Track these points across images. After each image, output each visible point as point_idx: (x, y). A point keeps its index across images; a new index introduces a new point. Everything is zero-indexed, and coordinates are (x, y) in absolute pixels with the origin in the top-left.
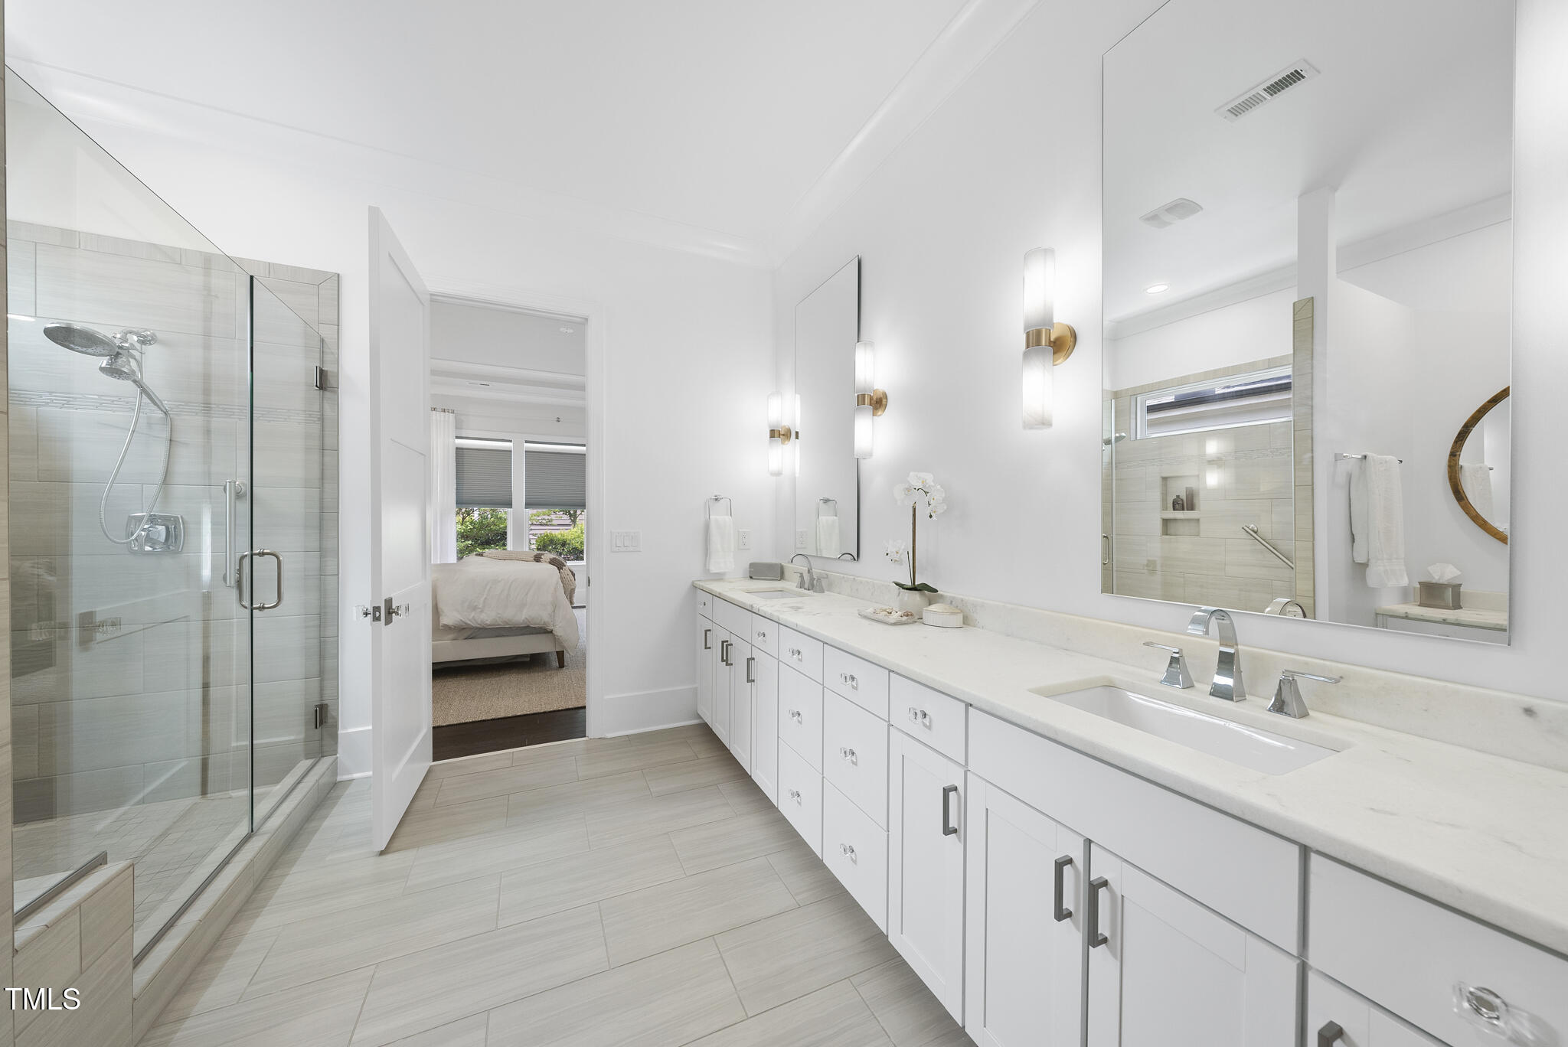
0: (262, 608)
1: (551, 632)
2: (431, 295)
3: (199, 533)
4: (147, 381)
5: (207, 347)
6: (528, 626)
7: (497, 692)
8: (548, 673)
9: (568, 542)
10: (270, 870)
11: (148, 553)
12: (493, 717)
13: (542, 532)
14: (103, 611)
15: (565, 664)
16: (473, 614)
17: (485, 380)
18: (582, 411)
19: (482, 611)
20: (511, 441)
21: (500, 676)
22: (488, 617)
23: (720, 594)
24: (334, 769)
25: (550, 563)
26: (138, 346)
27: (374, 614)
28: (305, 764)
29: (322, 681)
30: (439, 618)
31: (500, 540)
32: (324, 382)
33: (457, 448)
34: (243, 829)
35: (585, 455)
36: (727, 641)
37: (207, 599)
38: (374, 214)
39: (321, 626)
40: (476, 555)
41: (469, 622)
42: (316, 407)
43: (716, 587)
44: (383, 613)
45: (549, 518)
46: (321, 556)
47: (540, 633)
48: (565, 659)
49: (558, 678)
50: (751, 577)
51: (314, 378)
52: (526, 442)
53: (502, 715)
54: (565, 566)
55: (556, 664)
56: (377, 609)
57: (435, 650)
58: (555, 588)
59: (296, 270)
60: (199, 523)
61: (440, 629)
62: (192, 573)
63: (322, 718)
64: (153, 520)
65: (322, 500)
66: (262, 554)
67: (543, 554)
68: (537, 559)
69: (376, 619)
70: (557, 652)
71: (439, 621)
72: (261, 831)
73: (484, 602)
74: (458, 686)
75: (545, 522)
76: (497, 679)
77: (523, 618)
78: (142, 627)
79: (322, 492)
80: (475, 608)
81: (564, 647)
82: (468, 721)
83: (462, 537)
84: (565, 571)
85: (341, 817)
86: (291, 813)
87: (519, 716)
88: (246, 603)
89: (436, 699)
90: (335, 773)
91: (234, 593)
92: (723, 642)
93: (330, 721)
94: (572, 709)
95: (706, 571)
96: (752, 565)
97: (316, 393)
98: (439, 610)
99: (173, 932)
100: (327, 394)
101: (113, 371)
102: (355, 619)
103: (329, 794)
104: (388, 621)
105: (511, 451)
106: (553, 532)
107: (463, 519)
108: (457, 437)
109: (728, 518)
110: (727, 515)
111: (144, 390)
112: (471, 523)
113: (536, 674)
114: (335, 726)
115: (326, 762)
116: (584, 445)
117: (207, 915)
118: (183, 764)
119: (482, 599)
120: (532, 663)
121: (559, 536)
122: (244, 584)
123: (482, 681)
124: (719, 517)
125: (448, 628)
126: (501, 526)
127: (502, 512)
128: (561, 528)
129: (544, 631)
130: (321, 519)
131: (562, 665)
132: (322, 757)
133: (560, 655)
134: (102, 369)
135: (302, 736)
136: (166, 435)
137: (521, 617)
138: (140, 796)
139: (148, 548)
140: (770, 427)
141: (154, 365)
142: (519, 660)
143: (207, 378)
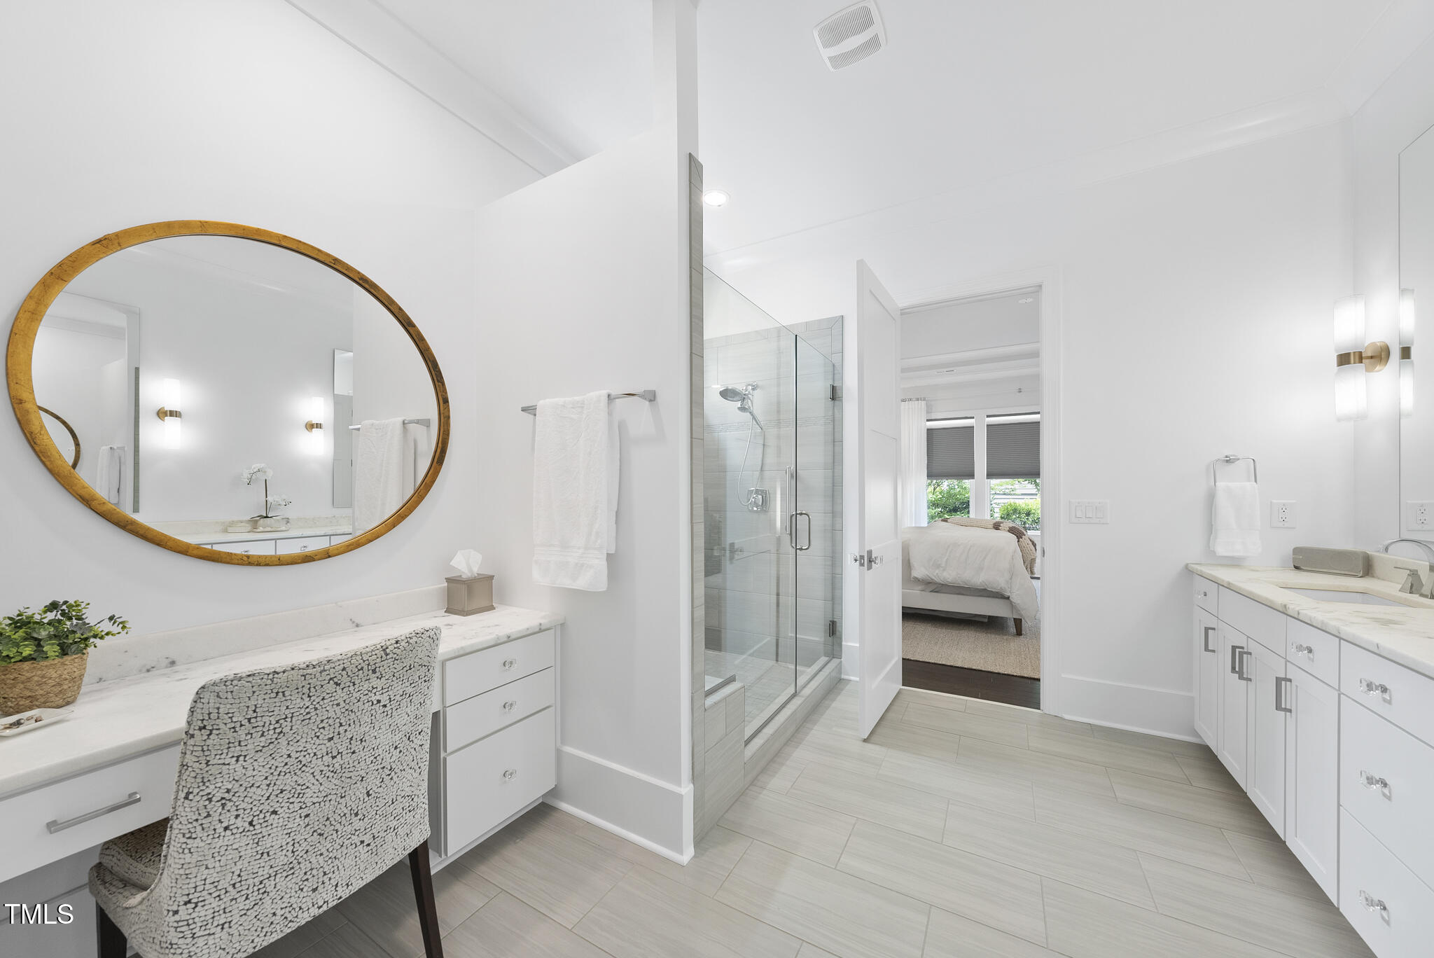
0: (801, 549)
1: (1008, 598)
2: (901, 310)
3: (775, 500)
4: (755, 412)
5: (779, 385)
6: (985, 589)
7: (956, 642)
8: (1005, 637)
9: (1033, 511)
10: (805, 721)
11: (756, 512)
12: (952, 664)
13: (1006, 501)
14: (738, 542)
15: (1023, 632)
16: (937, 571)
17: (950, 367)
18: (1037, 378)
19: (944, 570)
20: (973, 418)
21: (960, 630)
22: (948, 575)
23: (1229, 583)
24: (839, 669)
25: (1009, 531)
26: (751, 392)
27: (860, 560)
28: (824, 659)
29: (833, 604)
30: (911, 571)
31: (965, 508)
32: (835, 394)
33: (928, 430)
34: (791, 690)
35: (1039, 422)
36: (1242, 648)
37: (779, 539)
38: (861, 264)
39: (833, 565)
40: (942, 520)
41: (933, 578)
42: (830, 413)
43: (1224, 575)
44: (868, 560)
45: (1013, 487)
46: (833, 517)
47: (997, 597)
48: (1023, 628)
49: (1015, 644)
50: (1297, 568)
51: (829, 394)
52: (988, 416)
53: (959, 664)
54: (1025, 535)
55: (1013, 630)
56: (862, 557)
57: (904, 596)
58: (1012, 556)
59: (820, 321)
60: (775, 494)
61: (909, 579)
62: (772, 523)
63: (833, 629)
64: (757, 492)
65: (833, 476)
66: (801, 514)
67: (1003, 523)
68: (997, 526)
69: (862, 565)
70: (1014, 619)
71: (911, 574)
72: (800, 694)
73: (946, 562)
74: (925, 631)
75: (1007, 491)
76: (957, 632)
77: (980, 581)
78: (752, 554)
79: (833, 472)
80: (938, 566)
81: (1022, 616)
82: (930, 661)
83: (934, 505)
84: (1025, 540)
85: (840, 703)
86: (816, 689)
87: (975, 670)
88: (794, 545)
89: (905, 637)
90: (840, 672)
91: (789, 537)
92: (1234, 648)
93: (838, 633)
94: (1027, 678)
95: (1210, 552)
96: (1297, 551)
97: (830, 402)
98: (911, 565)
99: (760, 735)
100: (837, 403)
101: (742, 409)
102: (849, 563)
103: (836, 685)
104: (870, 568)
105: (973, 427)
106: (1017, 501)
107: (934, 489)
108: (928, 420)
109: (1250, 485)
110: (1249, 481)
111: (754, 418)
112: (940, 493)
113: (993, 636)
114: (841, 638)
115: (835, 662)
116: (1038, 413)
117: (776, 732)
118: (768, 639)
119: (945, 560)
120: (990, 624)
121: (1023, 506)
122: (793, 533)
123: (944, 630)
124: (1232, 485)
125: (917, 580)
126: (967, 495)
127: (967, 483)
128: (1025, 497)
129: (1001, 596)
130: (833, 491)
131: (1019, 633)
132: (834, 658)
133: (1018, 623)
134: (739, 408)
135: (823, 640)
136: (762, 442)
137: (979, 580)
138: (751, 651)
139: (755, 509)
140: (1336, 351)
141: (758, 402)
142: (977, 619)
143: (779, 403)
